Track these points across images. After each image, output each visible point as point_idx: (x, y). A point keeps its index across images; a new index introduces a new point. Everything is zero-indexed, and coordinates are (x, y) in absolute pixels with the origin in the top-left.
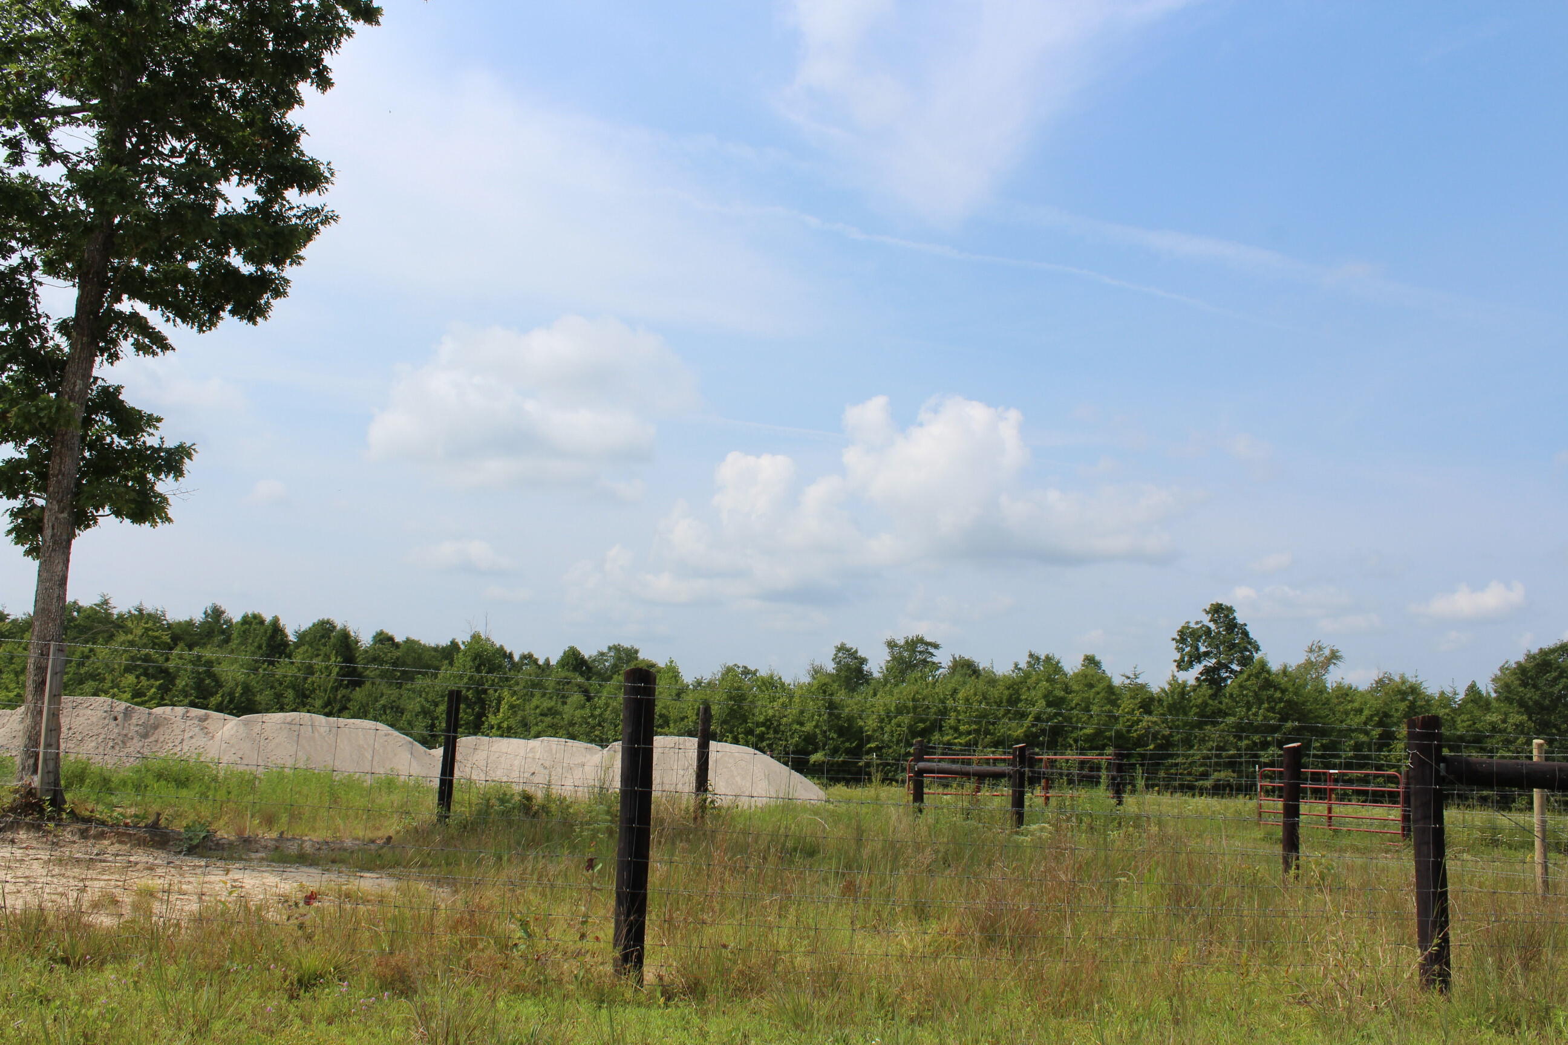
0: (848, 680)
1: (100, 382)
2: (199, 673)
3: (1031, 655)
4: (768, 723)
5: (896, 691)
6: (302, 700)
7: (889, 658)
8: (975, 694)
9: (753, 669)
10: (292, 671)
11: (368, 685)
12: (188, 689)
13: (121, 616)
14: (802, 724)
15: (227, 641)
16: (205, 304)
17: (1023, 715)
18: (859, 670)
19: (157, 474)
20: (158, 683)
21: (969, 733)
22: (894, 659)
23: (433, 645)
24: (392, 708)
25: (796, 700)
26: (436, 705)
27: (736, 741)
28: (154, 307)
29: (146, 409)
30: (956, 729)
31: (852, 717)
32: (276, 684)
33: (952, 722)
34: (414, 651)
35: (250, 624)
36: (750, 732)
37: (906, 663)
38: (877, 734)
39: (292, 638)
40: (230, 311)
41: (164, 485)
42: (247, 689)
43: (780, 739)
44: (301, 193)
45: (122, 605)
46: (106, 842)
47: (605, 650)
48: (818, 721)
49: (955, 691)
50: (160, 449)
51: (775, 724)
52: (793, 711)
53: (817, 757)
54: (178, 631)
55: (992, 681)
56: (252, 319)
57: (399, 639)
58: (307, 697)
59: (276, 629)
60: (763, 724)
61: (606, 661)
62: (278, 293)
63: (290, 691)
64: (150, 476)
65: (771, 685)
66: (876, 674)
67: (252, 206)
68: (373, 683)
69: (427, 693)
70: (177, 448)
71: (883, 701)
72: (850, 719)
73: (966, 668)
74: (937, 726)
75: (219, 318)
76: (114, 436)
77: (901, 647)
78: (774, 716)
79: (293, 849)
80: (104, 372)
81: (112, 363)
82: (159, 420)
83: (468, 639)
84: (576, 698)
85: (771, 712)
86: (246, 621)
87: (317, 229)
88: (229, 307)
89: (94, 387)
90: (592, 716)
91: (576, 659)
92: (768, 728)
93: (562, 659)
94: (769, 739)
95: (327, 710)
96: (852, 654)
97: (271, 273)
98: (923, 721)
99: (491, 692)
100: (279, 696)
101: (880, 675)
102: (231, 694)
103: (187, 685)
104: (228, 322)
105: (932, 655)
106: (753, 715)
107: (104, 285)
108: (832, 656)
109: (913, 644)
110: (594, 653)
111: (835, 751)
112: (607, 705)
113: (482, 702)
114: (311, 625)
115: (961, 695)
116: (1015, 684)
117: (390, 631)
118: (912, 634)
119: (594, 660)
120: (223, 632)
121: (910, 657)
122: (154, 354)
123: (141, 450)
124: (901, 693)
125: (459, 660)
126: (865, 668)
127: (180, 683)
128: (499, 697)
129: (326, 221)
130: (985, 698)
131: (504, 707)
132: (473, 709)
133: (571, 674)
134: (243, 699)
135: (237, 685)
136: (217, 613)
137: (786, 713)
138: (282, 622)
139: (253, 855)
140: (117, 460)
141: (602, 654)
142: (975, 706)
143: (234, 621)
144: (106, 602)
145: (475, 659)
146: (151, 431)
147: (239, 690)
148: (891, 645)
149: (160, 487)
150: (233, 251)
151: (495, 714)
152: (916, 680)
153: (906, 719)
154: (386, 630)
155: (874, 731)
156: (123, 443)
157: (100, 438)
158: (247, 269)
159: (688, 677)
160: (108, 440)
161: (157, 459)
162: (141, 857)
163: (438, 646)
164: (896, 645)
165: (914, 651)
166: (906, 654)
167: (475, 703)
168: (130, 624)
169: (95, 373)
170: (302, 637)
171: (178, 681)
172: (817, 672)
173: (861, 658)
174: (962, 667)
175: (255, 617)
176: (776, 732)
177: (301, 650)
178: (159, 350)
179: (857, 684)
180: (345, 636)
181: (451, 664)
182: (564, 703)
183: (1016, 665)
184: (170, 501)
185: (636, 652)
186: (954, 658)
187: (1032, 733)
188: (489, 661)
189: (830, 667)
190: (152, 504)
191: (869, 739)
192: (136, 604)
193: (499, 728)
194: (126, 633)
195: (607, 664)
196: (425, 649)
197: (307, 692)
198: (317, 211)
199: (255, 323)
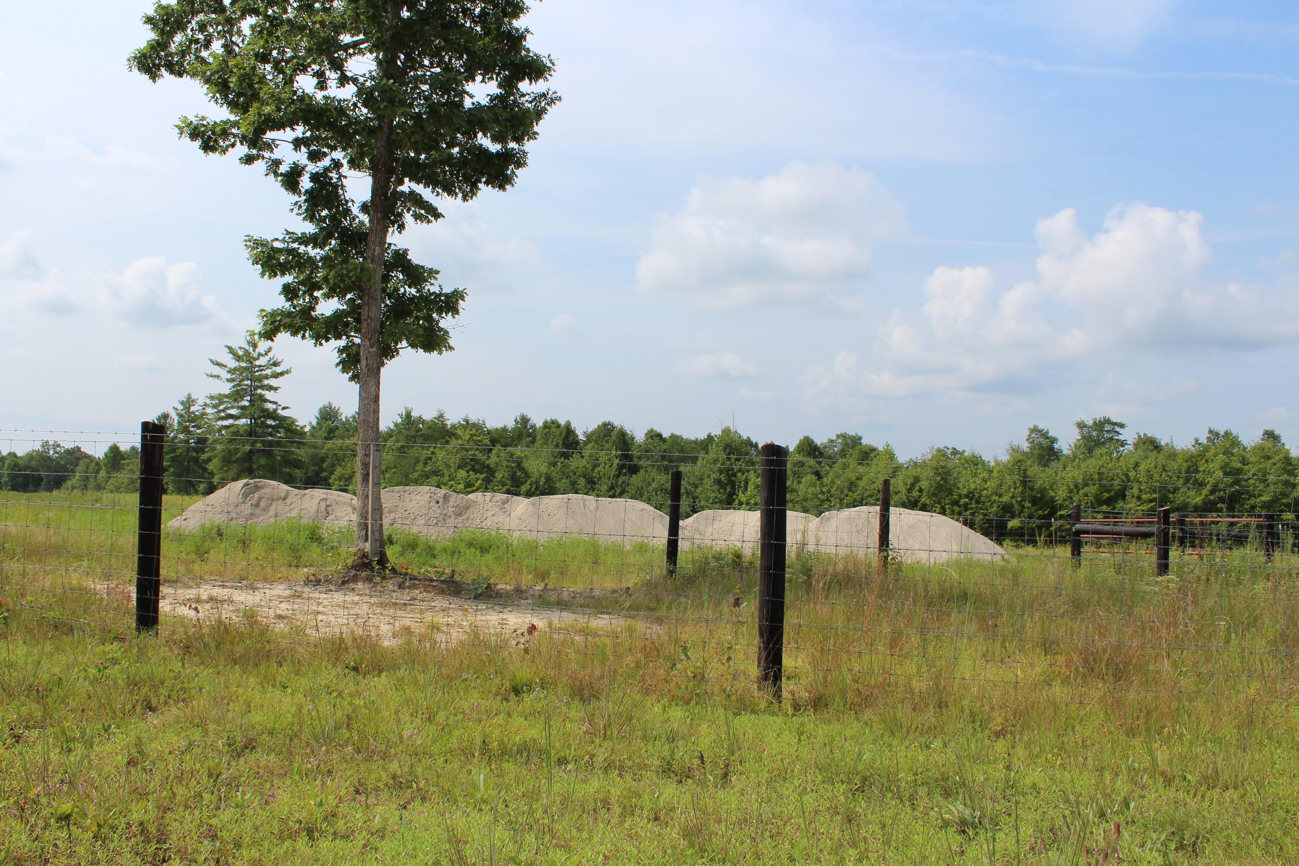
0: (1041, 457)
1: (393, 247)
2: (513, 468)
3: (1211, 432)
4: (970, 495)
5: (1083, 465)
6: (591, 486)
7: (1079, 438)
8: (1156, 467)
9: (961, 450)
10: (583, 463)
11: (642, 472)
12: (504, 480)
13: (453, 426)
14: (1000, 496)
15: (533, 442)
16: (467, 179)
17: (1202, 485)
18: (1051, 449)
19: (440, 313)
20: (482, 476)
21: (1151, 501)
22: (1084, 437)
23: (693, 439)
24: (662, 490)
25: (995, 474)
26: (696, 487)
27: (943, 512)
28: (426, 185)
29: (428, 265)
30: (1139, 498)
31: (1045, 488)
32: (571, 474)
33: (1135, 491)
34: (678, 444)
35: (550, 428)
36: (955, 503)
37: (1095, 441)
38: (1067, 503)
39: (582, 437)
40: (485, 183)
41: (446, 322)
42: (549, 479)
43: (981, 509)
44: (531, 83)
45: (453, 418)
46: (417, 591)
47: (834, 438)
48: (1014, 493)
49: (1137, 465)
50: (441, 294)
51: (977, 495)
52: (992, 484)
53: (1013, 523)
54: (495, 436)
55: (1173, 455)
56: (502, 187)
57: (666, 434)
58: (595, 484)
59: (569, 431)
60: (966, 496)
61: (835, 446)
62: (520, 164)
63: (582, 479)
64: (434, 315)
65: (975, 462)
66: (1066, 452)
67: (493, 98)
68: (646, 471)
69: (689, 478)
70: (453, 292)
71: (1072, 474)
72: (1042, 491)
73: (1151, 445)
74: (1122, 495)
75: (478, 189)
76: (406, 287)
77: (1090, 427)
78: (976, 489)
79: (553, 597)
80: (395, 239)
81: (400, 232)
82: (437, 272)
83: (719, 433)
84: (809, 478)
85: (973, 486)
86: (546, 425)
87: (546, 109)
88: (484, 180)
89: (389, 251)
90: (822, 492)
91: (810, 446)
92: (971, 499)
93: (798, 447)
94: (972, 508)
95: (611, 493)
96: (1043, 435)
97: (513, 149)
98: (1108, 491)
99: (739, 474)
100: (574, 483)
101: (1070, 452)
102: (537, 482)
103: (503, 477)
104: (485, 191)
105: (1118, 433)
106: (958, 488)
107: (391, 171)
108: (1027, 437)
109: (1100, 425)
110: (825, 441)
111: (1030, 516)
112: (833, 482)
113: (733, 484)
114: (596, 427)
115: (1142, 468)
116: (1193, 457)
117: (658, 429)
118: (1099, 416)
119: (825, 447)
120: (530, 435)
121: (1098, 436)
122: (429, 222)
123: (427, 297)
124: (1088, 467)
125: (713, 449)
126: (1056, 446)
127: (499, 476)
128: (746, 478)
129: (552, 101)
130: (1165, 470)
131: (751, 487)
132: (725, 490)
133: (804, 459)
134: (546, 486)
135: (541, 476)
136: (524, 420)
137: (986, 486)
138: (573, 426)
139: (523, 602)
140: (411, 304)
141: (832, 441)
142: (1156, 477)
143: (538, 426)
144: (441, 416)
145: (726, 448)
146: (432, 281)
147: (543, 479)
148: (1081, 426)
149: (443, 324)
150: (480, 135)
151: (743, 493)
152: (1102, 456)
153: (1092, 489)
154: (655, 429)
155: (1064, 500)
156: (413, 291)
157: (396, 290)
158: (494, 147)
159: (902, 457)
160: (402, 290)
161: (438, 303)
162: (440, 602)
163: (697, 440)
164: (1085, 426)
165: (1102, 431)
166: (1094, 433)
167: (727, 484)
168: (459, 432)
169: (389, 239)
170: (589, 437)
171: (497, 474)
172: (1015, 450)
173: (1052, 438)
174: (1144, 443)
175: (553, 422)
176: (978, 502)
177: (589, 447)
178: (433, 219)
179: (1049, 460)
180: (622, 434)
181: (707, 453)
182: (799, 482)
183: (1197, 441)
184: (450, 335)
185: (860, 438)
186: (1139, 437)
187: (1210, 500)
188: (737, 450)
189: (1025, 446)
190: (437, 336)
191: (1061, 507)
192: (464, 416)
193: (748, 504)
194: (457, 439)
195: (836, 449)
196: (688, 442)
197: (596, 480)
198: (544, 95)
199: (504, 190)
